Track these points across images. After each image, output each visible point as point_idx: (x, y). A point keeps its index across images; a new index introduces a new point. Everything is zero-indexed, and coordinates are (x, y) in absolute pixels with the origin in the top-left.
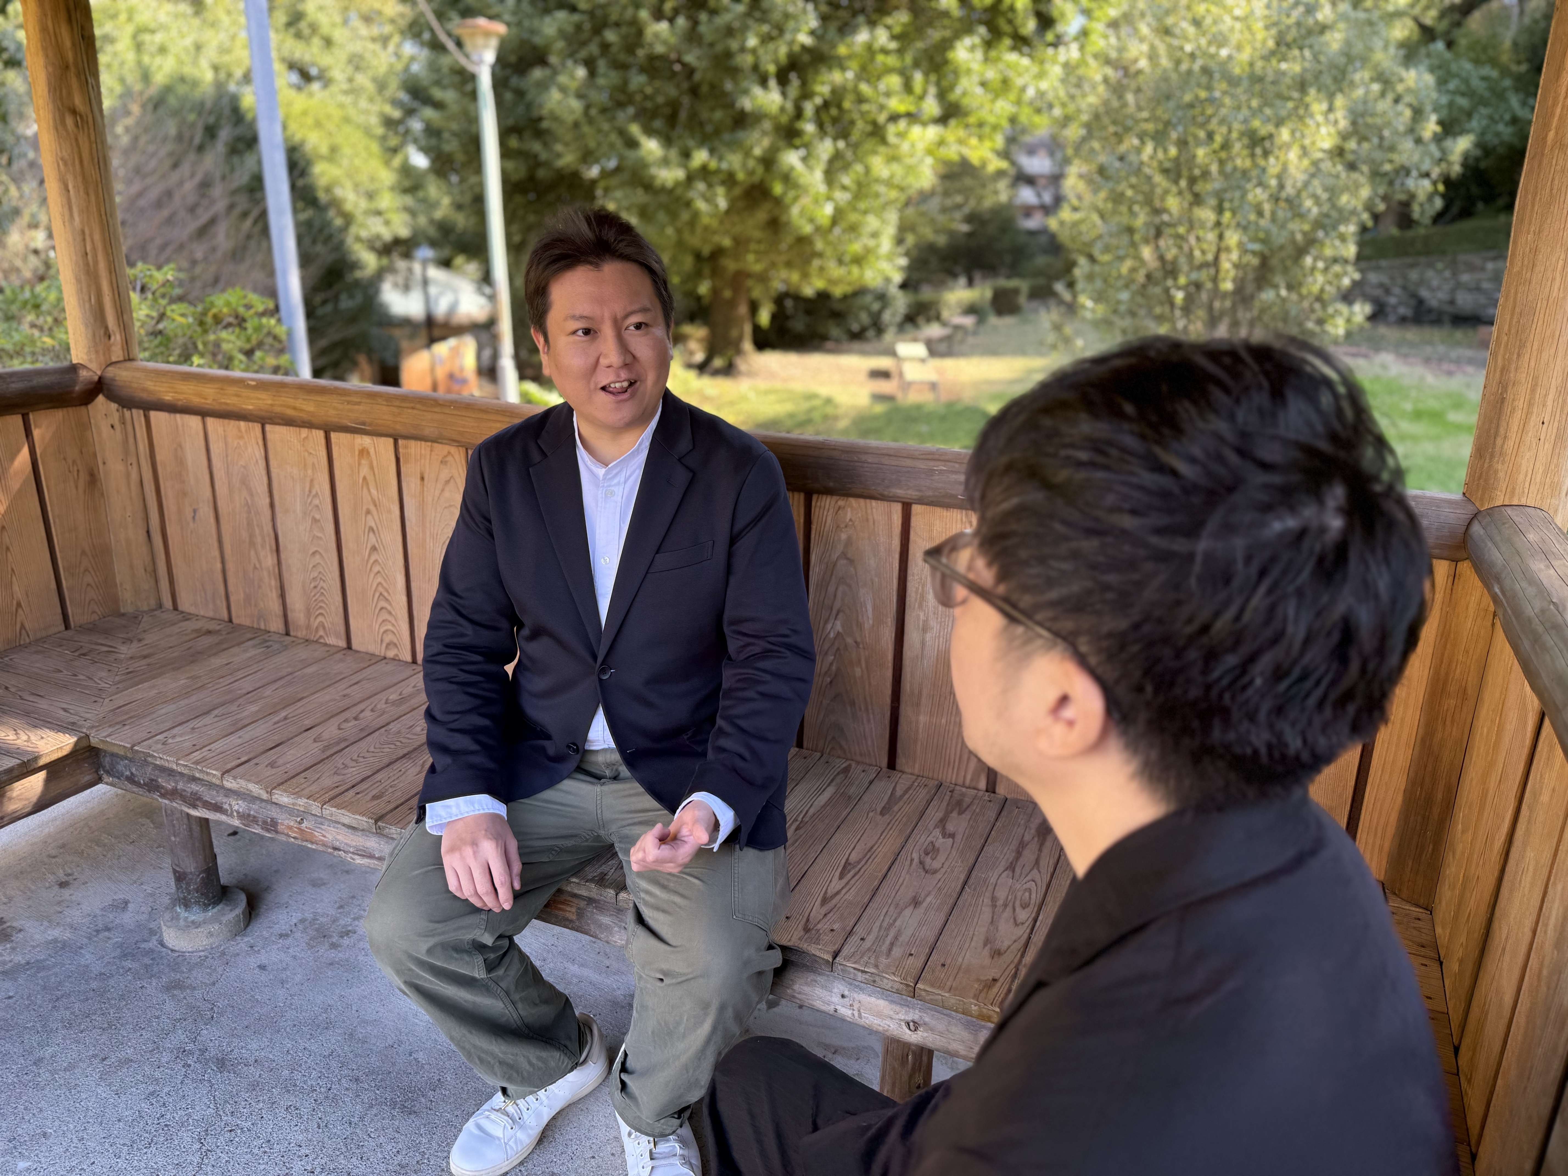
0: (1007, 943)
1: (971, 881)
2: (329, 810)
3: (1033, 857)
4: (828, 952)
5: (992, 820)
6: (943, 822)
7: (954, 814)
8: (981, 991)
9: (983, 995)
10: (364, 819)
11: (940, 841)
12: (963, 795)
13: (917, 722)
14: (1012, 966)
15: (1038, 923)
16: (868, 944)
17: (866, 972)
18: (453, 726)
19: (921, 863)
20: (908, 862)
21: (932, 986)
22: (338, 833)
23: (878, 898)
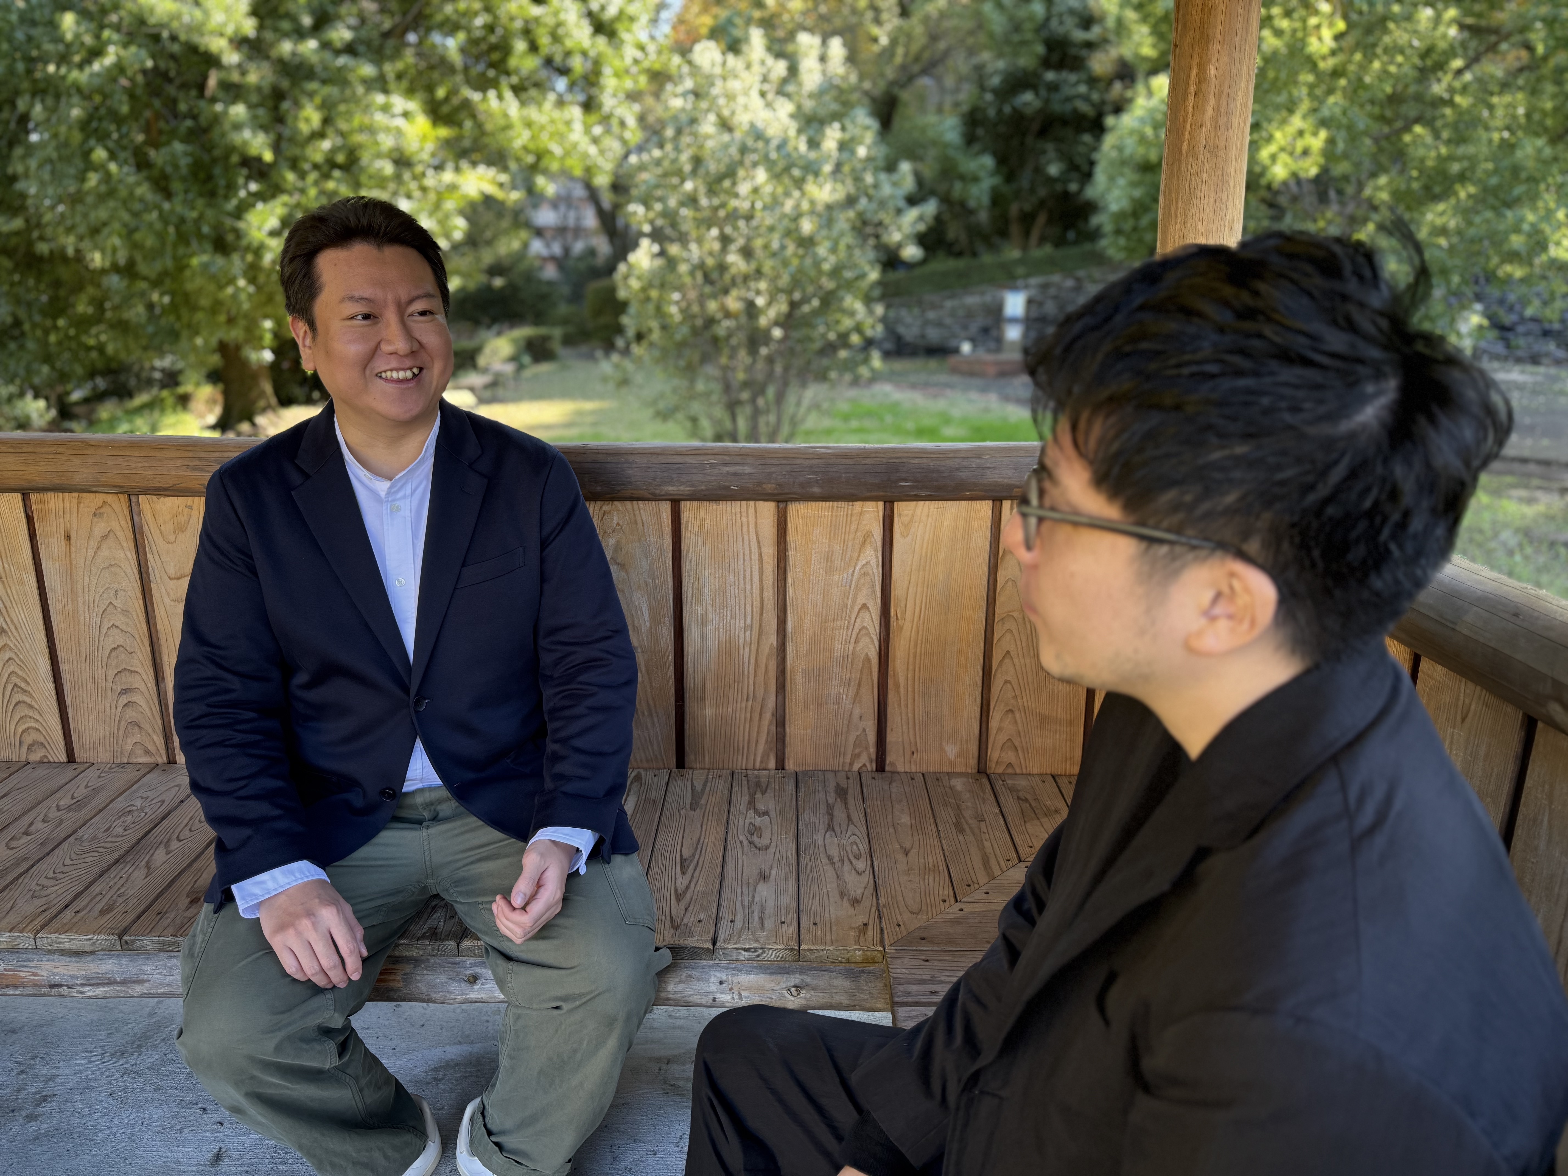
0: (859, 892)
1: (802, 848)
2: (47, 938)
3: (844, 816)
4: (706, 941)
5: (794, 792)
6: (752, 803)
7: (758, 795)
8: (859, 937)
9: (862, 939)
10: (103, 937)
11: (758, 821)
12: (758, 777)
13: (704, 716)
14: (874, 909)
15: (876, 868)
16: (739, 924)
17: (749, 949)
18: (241, 793)
19: (751, 843)
20: (739, 845)
21: (814, 944)
22: (56, 967)
23: (727, 882)
